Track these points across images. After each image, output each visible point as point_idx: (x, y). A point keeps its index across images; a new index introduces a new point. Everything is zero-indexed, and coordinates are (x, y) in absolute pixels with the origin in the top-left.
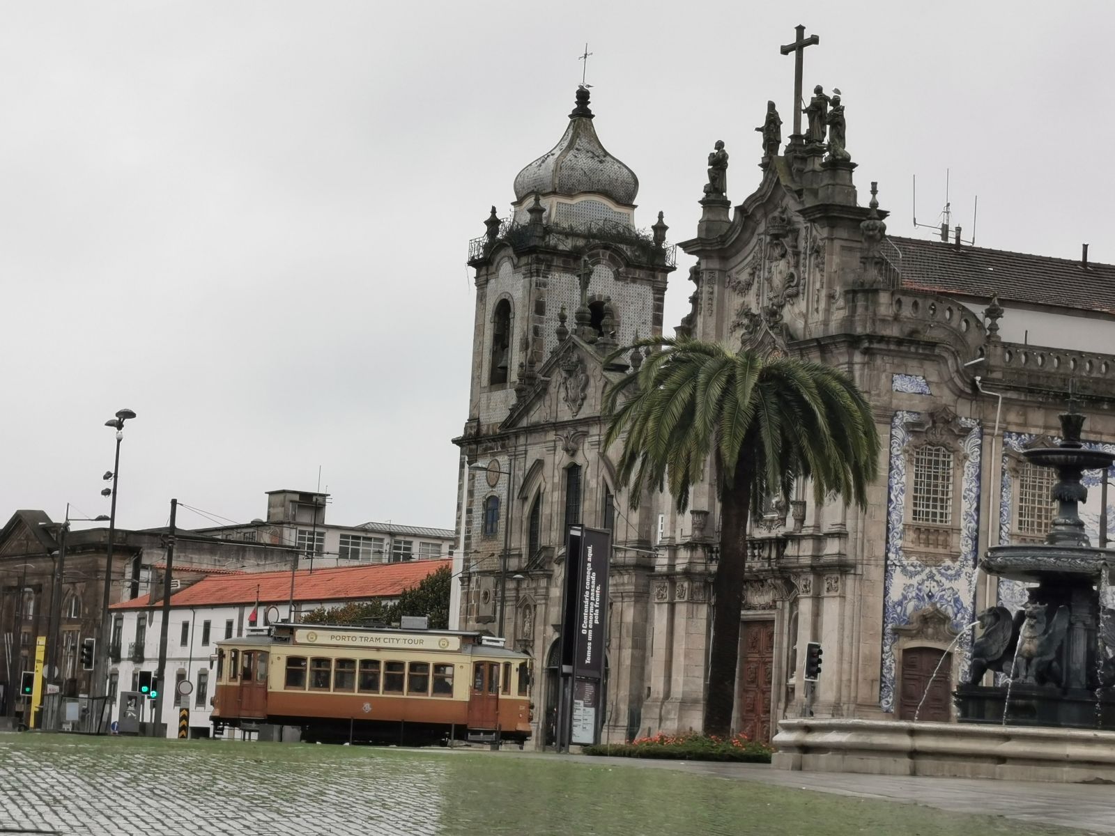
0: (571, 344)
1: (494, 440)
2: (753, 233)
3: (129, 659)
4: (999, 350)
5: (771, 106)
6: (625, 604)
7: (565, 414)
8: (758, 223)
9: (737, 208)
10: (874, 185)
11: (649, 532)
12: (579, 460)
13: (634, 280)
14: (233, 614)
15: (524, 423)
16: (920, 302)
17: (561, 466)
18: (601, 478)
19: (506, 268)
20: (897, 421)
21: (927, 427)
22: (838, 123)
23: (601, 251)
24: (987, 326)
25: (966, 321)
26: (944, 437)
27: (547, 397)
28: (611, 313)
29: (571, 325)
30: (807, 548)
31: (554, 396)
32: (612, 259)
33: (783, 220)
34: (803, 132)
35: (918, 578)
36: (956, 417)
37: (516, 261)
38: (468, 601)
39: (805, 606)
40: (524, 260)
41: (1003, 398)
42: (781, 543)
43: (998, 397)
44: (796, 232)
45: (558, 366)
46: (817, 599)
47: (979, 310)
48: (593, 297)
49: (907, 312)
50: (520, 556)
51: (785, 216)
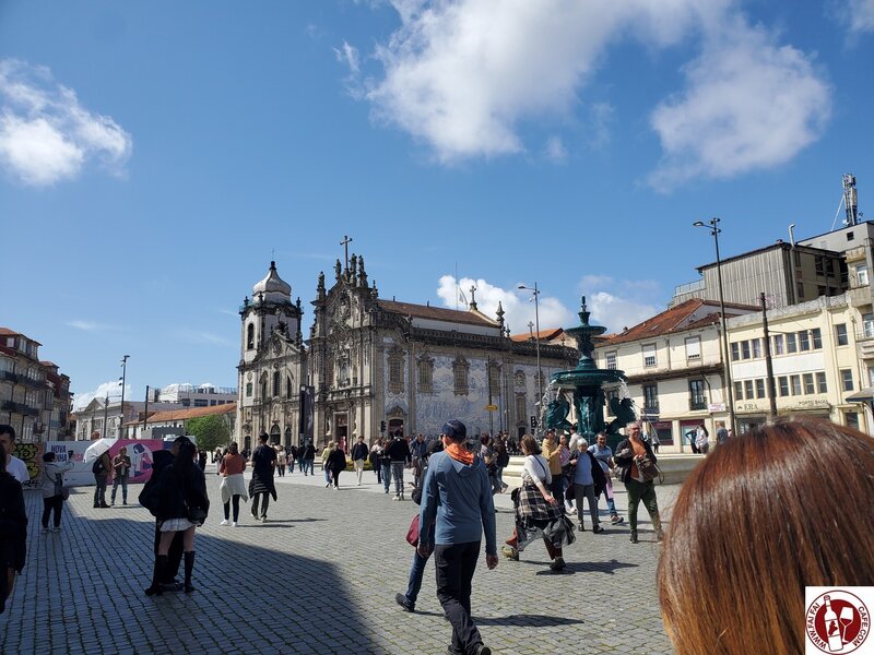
0: (275, 335)
1: (249, 366)
2: (334, 298)
4: (412, 330)
5: (338, 260)
7: (274, 356)
8: (336, 295)
9: (329, 291)
12: (279, 370)
13: (292, 317)
15: (260, 360)
16: (390, 315)
17: (273, 373)
18: (287, 376)
19: (252, 314)
20: (385, 351)
21: (393, 352)
22: (361, 263)
23: (282, 308)
24: (409, 322)
25: (403, 321)
26: (399, 355)
28: (287, 326)
30: (358, 391)
31: (270, 351)
32: (285, 310)
33: (344, 293)
34: (349, 267)
35: (393, 398)
36: (401, 349)
37: (254, 312)
38: (243, 415)
39: (359, 410)
40: (257, 312)
42: (349, 391)
43: (413, 343)
44: (349, 297)
45: (271, 342)
46: (362, 407)
48: (281, 322)
49: (386, 318)
50: (260, 400)
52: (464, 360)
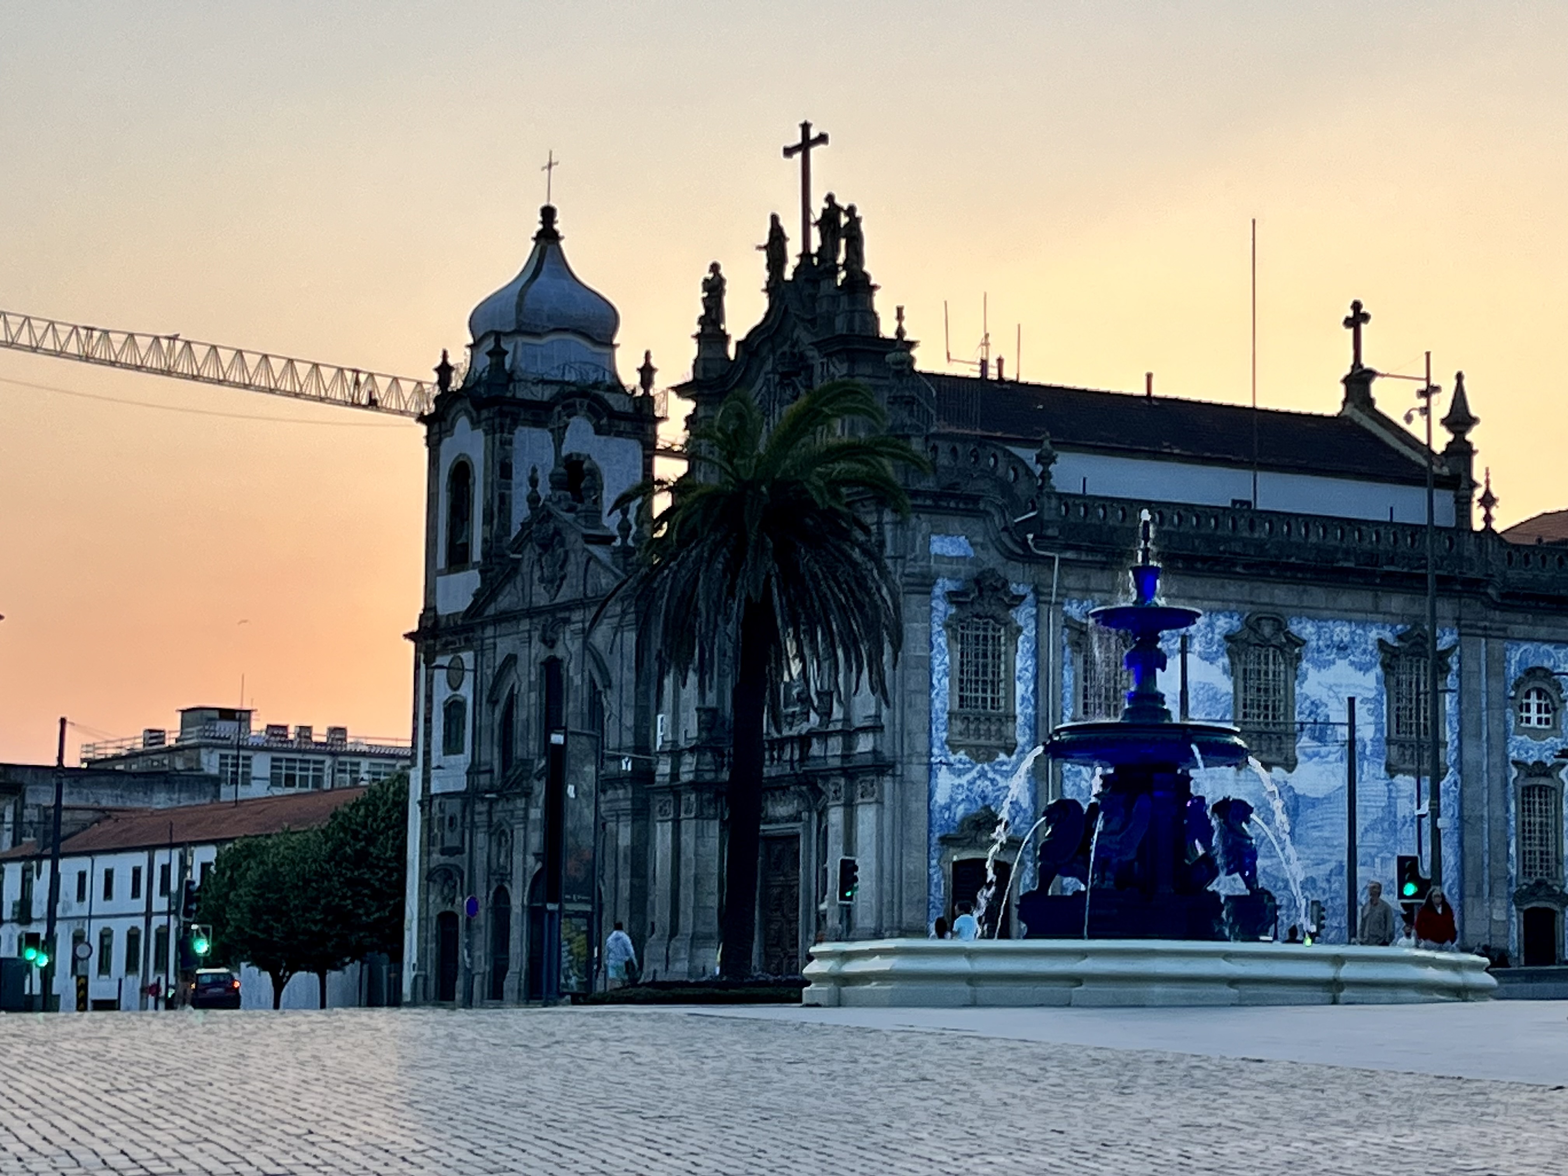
0: (545, 513)
1: (455, 633)
2: (759, 372)
3: (12, 921)
4: (1054, 502)
5: (774, 219)
6: (621, 824)
7: (541, 597)
8: (763, 361)
9: (739, 344)
10: (900, 310)
11: (647, 736)
12: (560, 652)
13: (619, 434)
14: (141, 859)
15: (491, 610)
16: (959, 447)
17: (539, 661)
18: (586, 674)
19: (463, 422)
20: (937, 591)
21: (972, 596)
22: (854, 237)
23: (578, 401)
24: (1038, 473)
25: (1015, 470)
26: (994, 608)
27: (519, 578)
28: (594, 473)
29: (544, 489)
30: (836, 745)
31: (527, 578)
32: (590, 409)
33: (793, 354)
34: (814, 249)
35: (969, 777)
36: (1005, 583)
37: (474, 414)
38: (430, 830)
39: (836, 816)
40: (485, 414)
41: (1061, 560)
42: (804, 741)
43: (1053, 558)
44: (812, 367)
45: (531, 541)
46: (850, 807)
47: (1028, 455)
48: (571, 455)
49: (944, 460)
50: (491, 771)
51: (796, 350)
52: (1280, 625)
